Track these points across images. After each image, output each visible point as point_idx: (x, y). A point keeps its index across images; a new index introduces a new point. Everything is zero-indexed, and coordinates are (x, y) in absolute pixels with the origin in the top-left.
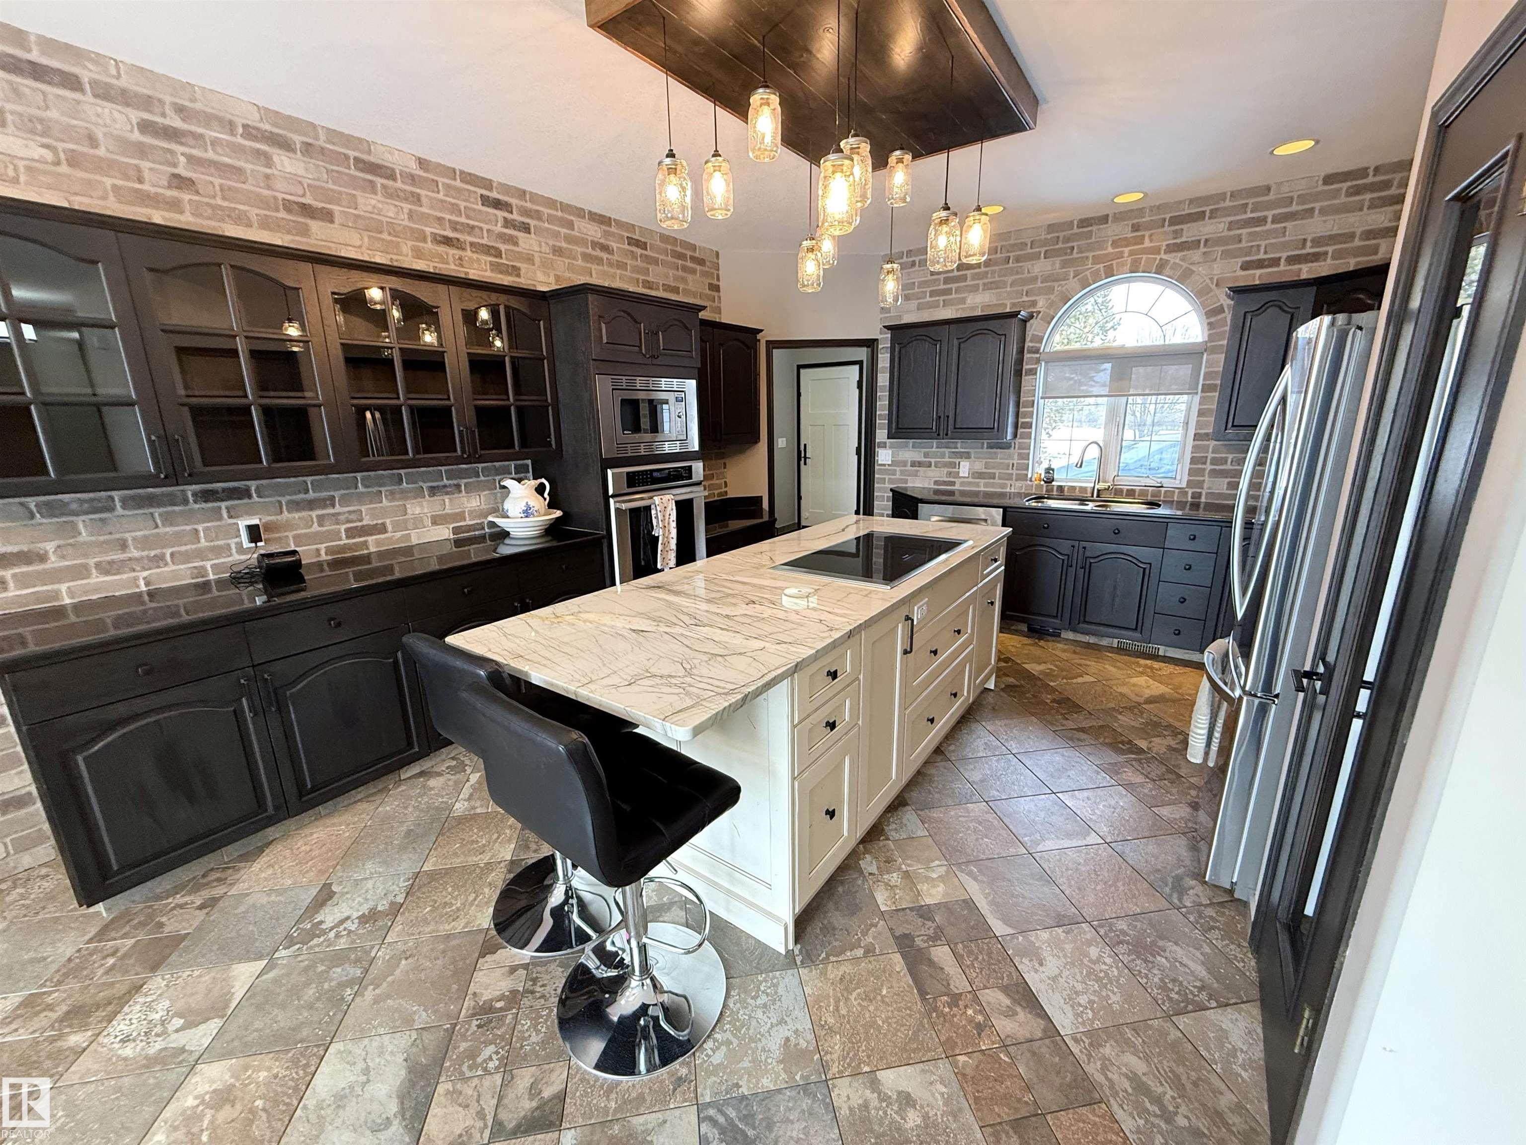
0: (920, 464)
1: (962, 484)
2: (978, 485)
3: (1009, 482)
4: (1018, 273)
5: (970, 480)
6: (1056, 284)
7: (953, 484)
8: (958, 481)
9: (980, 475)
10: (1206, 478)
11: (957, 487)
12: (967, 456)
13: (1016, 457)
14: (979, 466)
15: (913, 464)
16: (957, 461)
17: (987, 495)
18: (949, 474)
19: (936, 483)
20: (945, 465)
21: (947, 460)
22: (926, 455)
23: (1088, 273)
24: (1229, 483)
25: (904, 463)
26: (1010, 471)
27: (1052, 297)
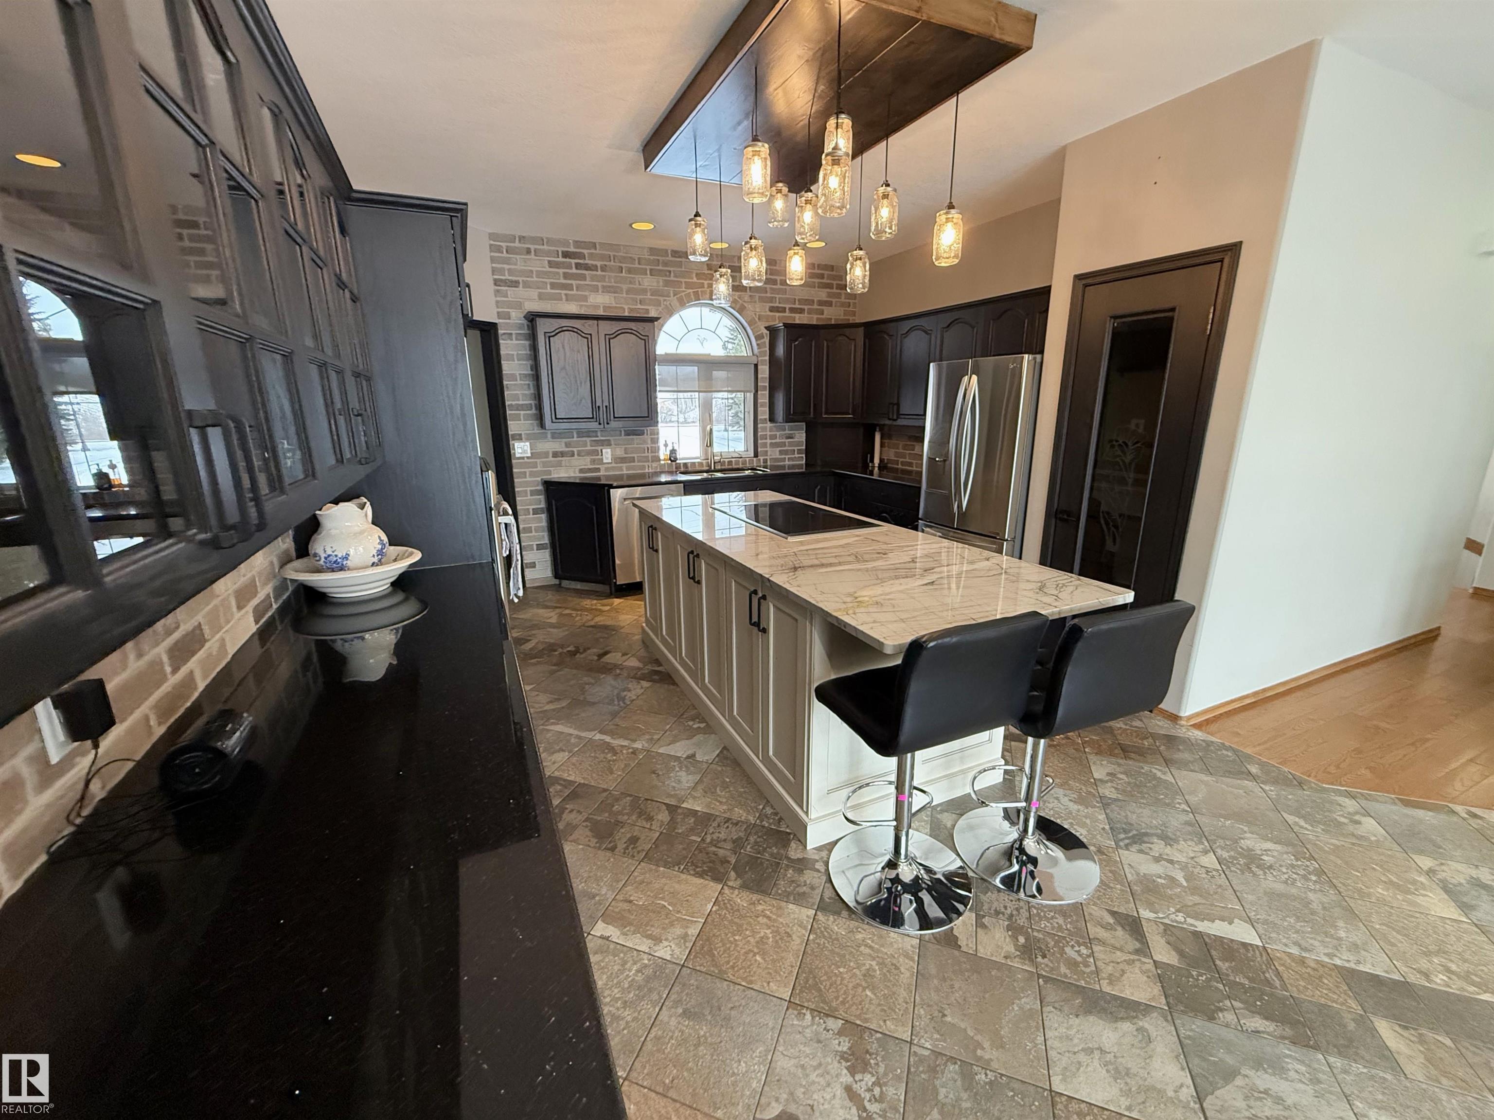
0: (563, 454)
1: (607, 469)
2: (621, 469)
3: (646, 464)
4: (631, 283)
5: (614, 465)
6: (662, 299)
7: (598, 470)
8: (602, 467)
9: (623, 460)
10: (768, 449)
11: (602, 473)
12: (608, 444)
13: (649, 442)
14: (620, 452)
15: (555, 455)
16: (599, 448)
17: (630, 477)
18: (593, 462)
19: (581, 471)
20: (589, 453)
21: (589, 448)
22: (567, 445)
23: (683, 294)
24: (780, 451)
25: (546, 455)
26: (646, 454)
27: (660, 309)
